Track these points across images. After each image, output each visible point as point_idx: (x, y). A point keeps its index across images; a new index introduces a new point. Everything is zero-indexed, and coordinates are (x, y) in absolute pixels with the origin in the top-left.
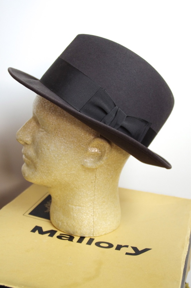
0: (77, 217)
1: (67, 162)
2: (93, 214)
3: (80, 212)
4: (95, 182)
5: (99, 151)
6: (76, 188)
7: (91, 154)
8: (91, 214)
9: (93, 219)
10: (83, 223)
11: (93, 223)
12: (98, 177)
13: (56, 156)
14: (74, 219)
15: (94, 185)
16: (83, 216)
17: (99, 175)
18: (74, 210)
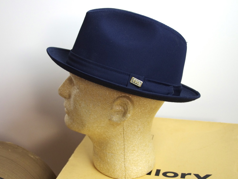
0: (111, 162)
1: (96, 117)
2: (124, 161)
3: (113, 158)
4: (124, 134)
5: (122, 108)
6: (108, 138)
7: (116, 111)
8: (122, 160)
9: (125, 164)
10: (116, 167)
11: (124, 168)
12: (126, 130)
13: (87, 111)
14: (108, 163)
15: (123, 136)
16: (115, 161)
17: (126, 128)
18: (108, 156)
